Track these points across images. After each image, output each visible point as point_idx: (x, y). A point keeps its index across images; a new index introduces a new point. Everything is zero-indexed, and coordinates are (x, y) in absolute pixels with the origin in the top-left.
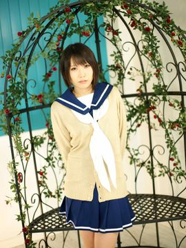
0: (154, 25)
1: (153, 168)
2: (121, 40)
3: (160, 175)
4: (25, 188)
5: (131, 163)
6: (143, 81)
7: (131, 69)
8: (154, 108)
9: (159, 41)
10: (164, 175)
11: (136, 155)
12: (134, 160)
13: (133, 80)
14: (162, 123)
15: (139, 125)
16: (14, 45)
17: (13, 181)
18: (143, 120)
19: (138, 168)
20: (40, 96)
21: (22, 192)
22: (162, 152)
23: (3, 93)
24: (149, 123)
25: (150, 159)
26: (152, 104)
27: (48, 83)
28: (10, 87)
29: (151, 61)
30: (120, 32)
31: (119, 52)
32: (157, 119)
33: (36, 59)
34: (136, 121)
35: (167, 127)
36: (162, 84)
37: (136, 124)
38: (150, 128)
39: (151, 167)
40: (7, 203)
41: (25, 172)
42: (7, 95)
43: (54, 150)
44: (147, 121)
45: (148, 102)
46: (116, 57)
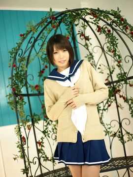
0: (113, 29)
1: (123, 136)
2: (91, 44)
3: (128, 141)
4: (28, 147)
5: (106, 135)
6: (109, 73)
7: (100, 65)
8: (119, 91)
9: (117, 40)
10: (131, 140)
11: (109, 128)
12: (108, 132)
13: (102, 73)
14: (126, 100)
15: (109, 106)
16: (17, 44)
17: (19, 142)
18: (112, 102)
19: (112, 138)
20: (37, 86)
21: (26, 151)
22: (128, 123)
23: (10, 78)
24: (116, 103)
25: (120, 130)
26: (117, 88)
27: (42, 78)
28: (15, 74)
29: (114, 58)
30: (90, 39)
31: (91, 54)
32: (122, 98)
33: (33, 59)
34: (107, 103)
35: (130, 103)
36: (123, 72)
37: (107, 105)
38: (118, 107)
39: (121, 136)
40: (15, 159)
41: (27, 138)
42: (13, 79)
43: (48, 126)
44: (115, 101)
45: (114, 88)
46: (89, 58)
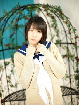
0: (56, 15)
4: (2, 83)
6: (51, 38)
20: (8, 45)
27: (12, 39)
33: (6, 29)
